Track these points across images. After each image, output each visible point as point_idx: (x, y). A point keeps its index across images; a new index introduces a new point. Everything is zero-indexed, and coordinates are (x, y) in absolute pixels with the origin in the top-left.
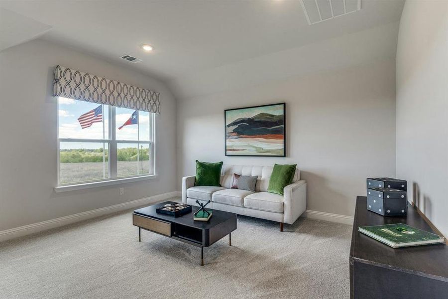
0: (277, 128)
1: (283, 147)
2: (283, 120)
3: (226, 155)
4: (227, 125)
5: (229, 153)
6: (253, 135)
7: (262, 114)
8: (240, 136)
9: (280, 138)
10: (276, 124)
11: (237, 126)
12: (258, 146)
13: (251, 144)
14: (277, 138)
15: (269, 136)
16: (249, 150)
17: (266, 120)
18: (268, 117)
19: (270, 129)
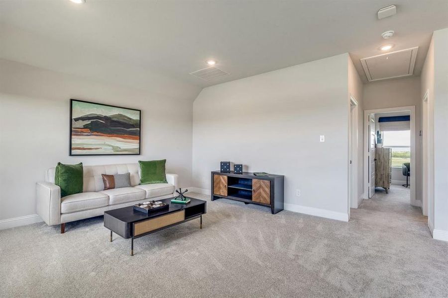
0: (133, 130)
1: (139, 147)
2: (138, 124)
3: (71, 155)
4: (73, 118)
5: (74, 152)
6: (109, 134)
7: (120, 115)
8: (93, 133)
9: (136, 139)
10: (133, 126)
11: (90, 122)
12: (115, 145)
13: (107, 143)
14: (134, 139)
15: (126, 137)
16: (105, 149)
17: (125, 121)
18: (126, 119)
19: (128, 130)
